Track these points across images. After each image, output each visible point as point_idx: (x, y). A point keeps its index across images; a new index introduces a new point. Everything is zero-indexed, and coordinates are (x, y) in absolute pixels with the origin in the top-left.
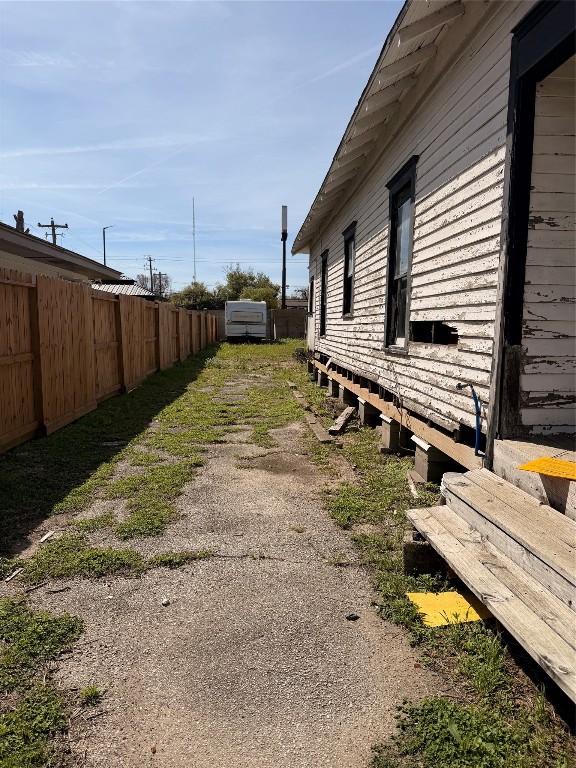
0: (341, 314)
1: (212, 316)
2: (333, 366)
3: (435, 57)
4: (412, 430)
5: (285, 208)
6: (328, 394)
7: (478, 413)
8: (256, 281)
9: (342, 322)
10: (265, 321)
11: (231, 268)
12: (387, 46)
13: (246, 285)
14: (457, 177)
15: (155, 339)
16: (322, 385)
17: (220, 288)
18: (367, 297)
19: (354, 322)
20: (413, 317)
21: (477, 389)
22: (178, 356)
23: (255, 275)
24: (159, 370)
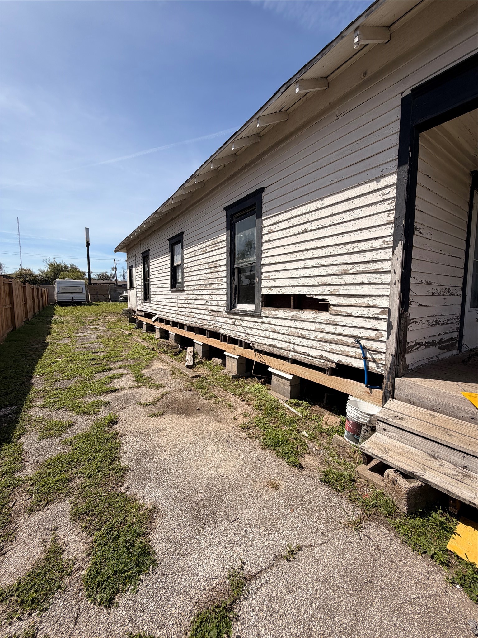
0: (169, 289)
1: (45, 289)
2: (160, 320)
3: (285, 121)
4: (267, 364)
5: (87, 229)
6: (156, 337)
7: (365, 358)
8: (69, 269)
9: (170, 293)
10: (84, 292)
11: (49, 261)
12: (279, 94)
13: (62, 271)
14: (321, 199)
15: (9, 306)
16: (147, 331)
17: (43, 273)
18: (201, 278)
19: (186, 293)
20: (265, 291)
21: (362, 342)
22: (27, 317)
23: (69, 265)
24: (15, 328)
